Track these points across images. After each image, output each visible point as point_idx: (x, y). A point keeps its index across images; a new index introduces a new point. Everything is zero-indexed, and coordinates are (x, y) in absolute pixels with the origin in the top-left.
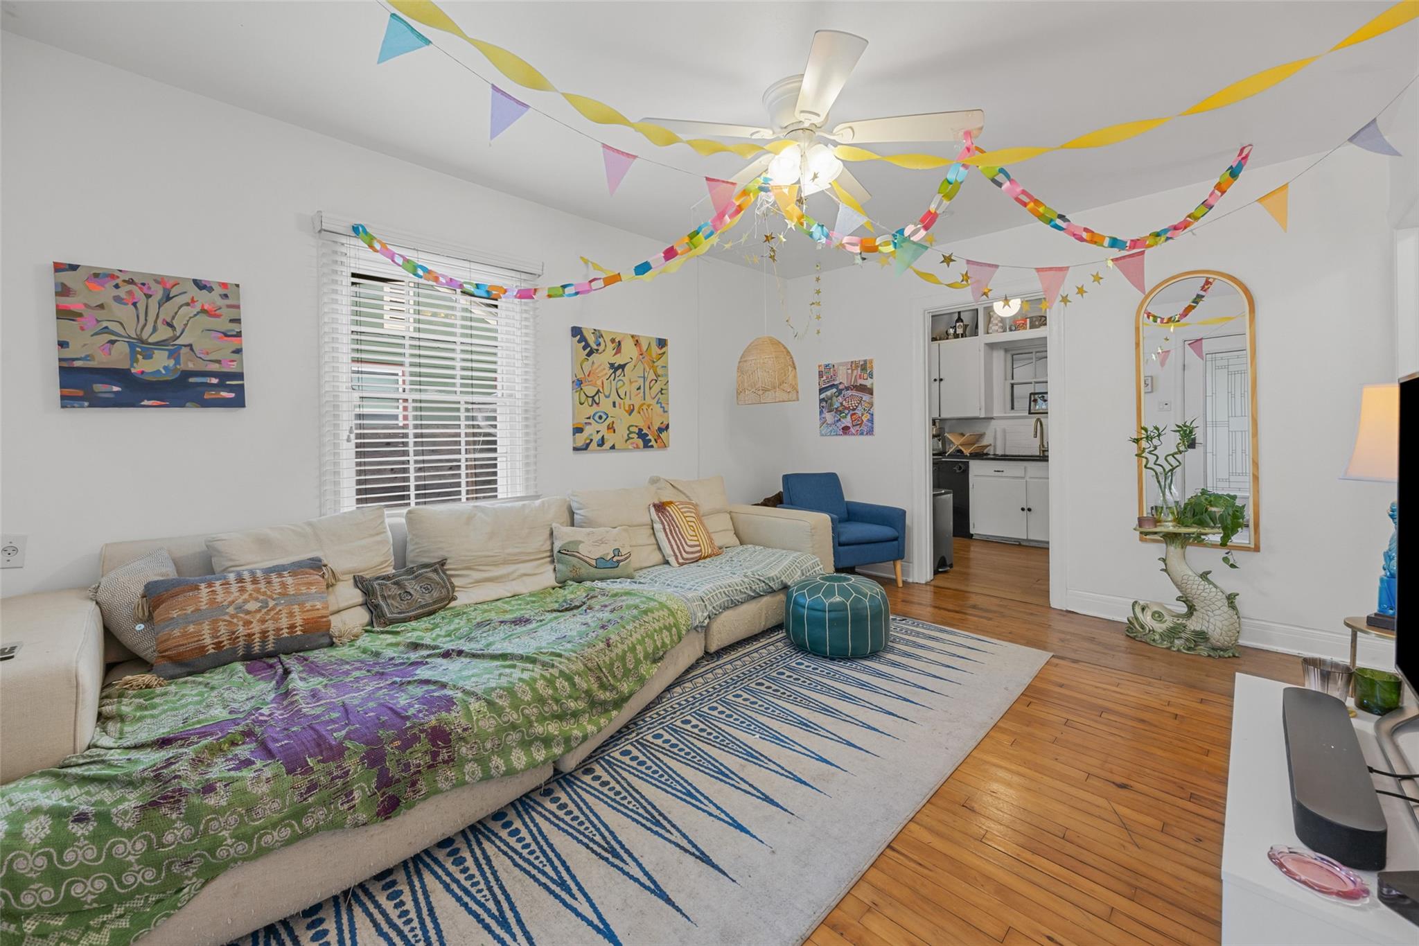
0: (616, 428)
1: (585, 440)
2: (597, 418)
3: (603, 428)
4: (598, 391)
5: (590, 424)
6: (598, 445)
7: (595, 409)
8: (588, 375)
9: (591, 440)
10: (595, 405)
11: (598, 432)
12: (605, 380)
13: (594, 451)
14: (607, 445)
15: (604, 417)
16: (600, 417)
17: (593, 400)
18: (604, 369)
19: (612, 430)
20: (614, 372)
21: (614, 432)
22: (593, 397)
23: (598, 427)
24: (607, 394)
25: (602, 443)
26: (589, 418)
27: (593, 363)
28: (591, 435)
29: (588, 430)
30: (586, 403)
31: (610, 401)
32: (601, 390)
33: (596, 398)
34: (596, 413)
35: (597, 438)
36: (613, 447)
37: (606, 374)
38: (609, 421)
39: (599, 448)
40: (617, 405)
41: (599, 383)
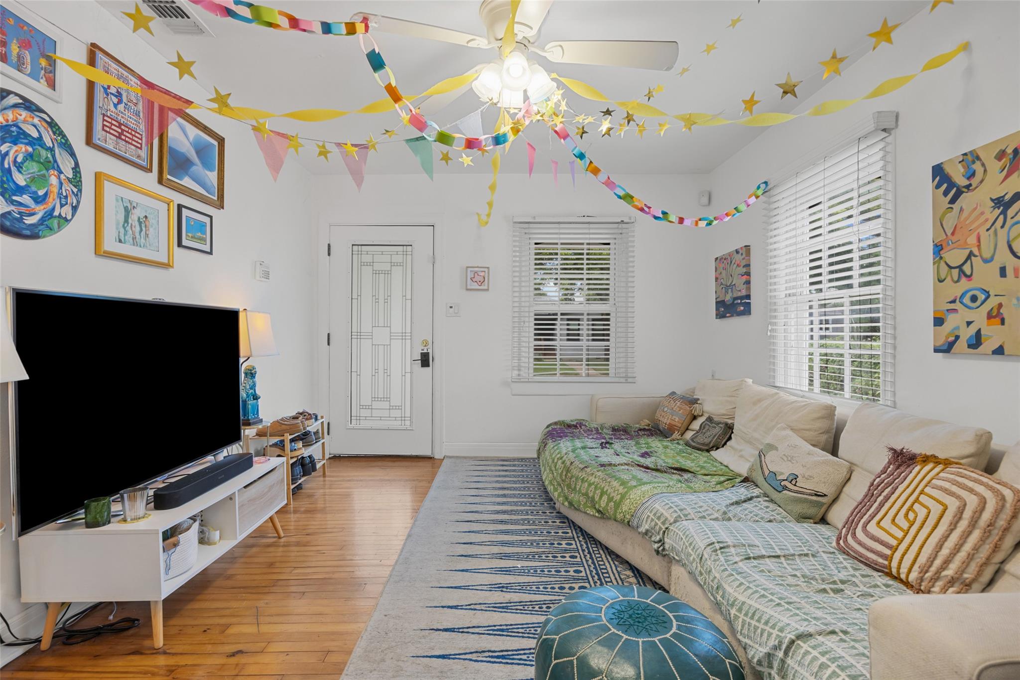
0: (1005, 316)
1: (947, 337)
2: (967, 300)
3: (979, 317)
4: (971, 255)
5: (955, 311)
6: (970, 346)
7: (964, 284)
8: (953, 234)
9: (957, 337)
10: (964, 280)
11: (969, 323)
12: (982, 231)
13: (961, 354)
14: (989, 345)
15: (982, 297)
16: (974, 299)
17: (962, 272)
18: (982, 213)
19: (998, 320)
20: (1004, 213)
21: (1003, 322)
22: (960, 267)
23: (970, 315)
24: (987, 254)
25: (976, 342)
26: (953, 302)
27: (961, 210)
28: (957, 328)
29: (952, 322)
30: (949, 279)
31: (995, 267)
32: (976, 252)
33: (967, 268)
34: (967, 292)
35: (967, 334)
36: (999, 351)
37: (987, 220)
38: (992, 302)
39: (971, 351)
40: (1009, 272)
41: (972, 240)
